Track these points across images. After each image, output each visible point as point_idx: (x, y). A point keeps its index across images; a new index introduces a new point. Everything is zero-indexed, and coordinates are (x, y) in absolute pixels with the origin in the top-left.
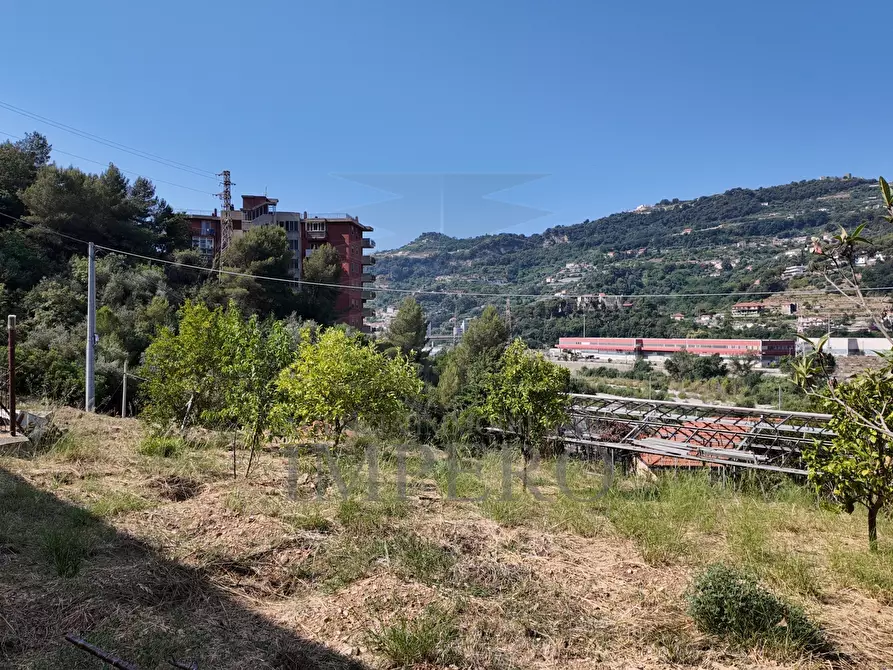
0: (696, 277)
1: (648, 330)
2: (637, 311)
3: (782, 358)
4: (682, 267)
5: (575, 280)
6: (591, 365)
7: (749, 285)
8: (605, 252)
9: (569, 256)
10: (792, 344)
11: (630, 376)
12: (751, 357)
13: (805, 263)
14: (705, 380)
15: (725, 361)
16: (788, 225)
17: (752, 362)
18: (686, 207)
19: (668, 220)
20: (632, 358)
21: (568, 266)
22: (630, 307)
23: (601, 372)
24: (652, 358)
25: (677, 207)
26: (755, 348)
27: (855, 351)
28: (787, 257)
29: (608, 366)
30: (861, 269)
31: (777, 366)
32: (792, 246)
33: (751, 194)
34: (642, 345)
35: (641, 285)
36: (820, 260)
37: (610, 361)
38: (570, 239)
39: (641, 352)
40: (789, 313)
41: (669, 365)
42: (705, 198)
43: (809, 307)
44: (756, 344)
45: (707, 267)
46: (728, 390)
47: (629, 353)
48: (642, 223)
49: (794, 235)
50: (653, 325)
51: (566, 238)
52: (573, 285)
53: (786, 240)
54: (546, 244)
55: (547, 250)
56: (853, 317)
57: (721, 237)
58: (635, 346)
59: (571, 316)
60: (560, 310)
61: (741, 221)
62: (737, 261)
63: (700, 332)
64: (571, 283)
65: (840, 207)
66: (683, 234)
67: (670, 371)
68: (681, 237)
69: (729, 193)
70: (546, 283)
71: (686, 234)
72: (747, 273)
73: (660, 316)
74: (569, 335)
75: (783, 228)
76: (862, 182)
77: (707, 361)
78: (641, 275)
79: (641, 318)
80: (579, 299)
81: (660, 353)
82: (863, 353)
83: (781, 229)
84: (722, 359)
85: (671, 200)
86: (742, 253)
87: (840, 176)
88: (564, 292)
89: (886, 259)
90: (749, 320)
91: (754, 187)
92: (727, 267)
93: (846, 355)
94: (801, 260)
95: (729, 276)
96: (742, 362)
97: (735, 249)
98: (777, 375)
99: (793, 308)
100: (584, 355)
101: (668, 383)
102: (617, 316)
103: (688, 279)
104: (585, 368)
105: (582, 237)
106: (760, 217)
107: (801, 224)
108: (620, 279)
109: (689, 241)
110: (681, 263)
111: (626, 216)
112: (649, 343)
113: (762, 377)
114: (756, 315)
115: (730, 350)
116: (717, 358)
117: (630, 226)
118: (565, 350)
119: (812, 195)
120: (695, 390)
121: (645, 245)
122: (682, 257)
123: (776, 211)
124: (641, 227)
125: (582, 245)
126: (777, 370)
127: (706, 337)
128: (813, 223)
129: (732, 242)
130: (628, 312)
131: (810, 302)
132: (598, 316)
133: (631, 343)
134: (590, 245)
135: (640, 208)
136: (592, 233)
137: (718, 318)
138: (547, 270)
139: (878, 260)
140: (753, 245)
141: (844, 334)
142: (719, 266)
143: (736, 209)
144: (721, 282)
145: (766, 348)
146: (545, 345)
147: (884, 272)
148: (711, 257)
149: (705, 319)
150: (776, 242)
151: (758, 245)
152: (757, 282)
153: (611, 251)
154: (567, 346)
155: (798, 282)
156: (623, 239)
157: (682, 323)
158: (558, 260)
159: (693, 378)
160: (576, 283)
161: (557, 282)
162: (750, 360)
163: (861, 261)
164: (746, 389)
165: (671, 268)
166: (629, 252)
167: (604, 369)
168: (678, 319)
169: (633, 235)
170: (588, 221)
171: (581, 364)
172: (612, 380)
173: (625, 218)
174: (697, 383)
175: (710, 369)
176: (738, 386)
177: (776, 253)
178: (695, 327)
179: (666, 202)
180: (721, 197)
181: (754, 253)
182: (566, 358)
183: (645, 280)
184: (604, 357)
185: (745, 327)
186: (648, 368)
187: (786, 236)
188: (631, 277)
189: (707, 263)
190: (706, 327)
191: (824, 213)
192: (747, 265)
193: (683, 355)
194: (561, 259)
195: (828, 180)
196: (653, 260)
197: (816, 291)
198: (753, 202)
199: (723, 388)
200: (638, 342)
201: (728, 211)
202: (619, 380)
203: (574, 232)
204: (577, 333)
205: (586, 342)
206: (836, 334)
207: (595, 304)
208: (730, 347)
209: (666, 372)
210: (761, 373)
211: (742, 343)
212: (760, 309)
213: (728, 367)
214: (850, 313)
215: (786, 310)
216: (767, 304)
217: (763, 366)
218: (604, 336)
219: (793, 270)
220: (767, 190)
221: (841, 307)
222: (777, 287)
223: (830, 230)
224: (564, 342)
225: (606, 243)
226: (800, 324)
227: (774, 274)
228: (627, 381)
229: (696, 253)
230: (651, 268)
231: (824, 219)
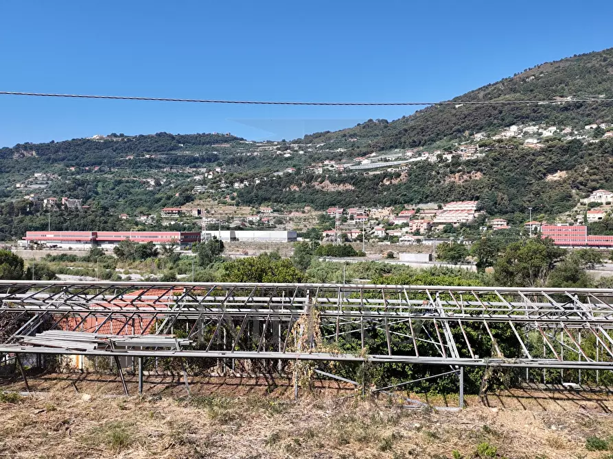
0: (137, 190)
1: (102, 225)
2: (93, 212)
3: (192, 244)
4: (127, 182)
5: (43, 186)
6: (54, 253)
7: (172, 197)
8: (68, 166)
9: (37, 168)
10: (199, 234)
11: (87, 259)
12: (174, 243)
13: (206, 185)
14: (143, 260)
15: (157, 246)
16: (196, 160)
17: (175, 247)
18: (129, 140)
19: (116, 148)
20: (89, 246)
21: (36, 175)
22: (88, 209)
23: (63, 258)
24: (104, 246)
25: (123, 140)
26: (176, 237)
27: (234, 239)
28: (195, 180)
29: (69, 253)
30: (237, 189)
31: (190, 249)
32: (198, 174)
33: (173, 138)
34: (97, 236)
35: (97, 193)
36: (214, 183)
37: (70, 249)
38: (38, 154)
39: (96, 242)
40: (197, 215)
41: (117, 250)
42: (143, 136)
43: (208, 212)
44: (177, 235)
45: (144, 183)
46: (159, 267)
47: (86, 243)
48: (97, 148)
49: (199, 167)
50: (106, 222)
51: (34, 153)
52: (41, 190)
53: (195, 169)
54: (16, 156)
55: (17, 161)
56: (232, 218)
57: (153, 164)
58: (91, 237)
59: (38, 214)
60: (28, 209)
61: (167, 154)
62: (165, 180)
63: (140, 227)
64: (39, 189)
65: (225, 152)
66: (127, 159)
67: (118, 255)
68: (126, 161)
69: (159, 135)
70: (16, 188)
71: (130, 159)
72: (171, 188)
73: (112, 216)
74: (36, 229)
75: (192, 162)
76: (236, 139)
77: (144, 247)
78: (97, 186)
79: (96, 217)
80: (45, 201)
81: (111, 242)
82: (238, 240)
83: (191, 162)
84: (155, 245)
85: (118, 134)
86: (167, 176)
87: (225, 133)
88: (32, 195)
89: (249, 185)
90: (172, 219)
91: (174, 133)
92: (158, 184)
93: (229, 241)
94: (203, 182)
95: (159, 190)
96: (168, 247)
97: (163, 172)
98: (189, 255)
99: (199, 212)
100: (49, 245)
101: (116, 264)
102: (78, 215)
103: (132, 190)
104: (49, 255)
105: (48, 154)
106: (179, 153)
107: (203, 161)
108: (80, 188)
109: (131, 164)
110: (127, 179)
111: (85, 142)
112: (102, 235)
113: (180, 257)
114: (177, 216)
115: (161, 239)
116: (151, 244)
117: (88, 149)
118: (32, 241)
119: (208, 143)
120: (135, 268)
121: (100, 164)
122: (127, 174)
123: (188, 151)
124: (96, 151)
125: (49, 159)
126: (190, 251)
127: (144, 230)
128: (210, 160)
129: (161, 167)
130: (86, 212)
131: (209, 209)
132: (61, 215)
133: (88, 235)
134: (55, 161)
135: (95, 137)
136: (57, 151)
137: (151, 218)
138: (17, 177)
139: (245, 185)
140: (174, 171)
141: (228, 229)
142: (152, 183)
143: (163, 146)
144: (154, 194)
145: (183, 237)
146: (13, 238)
147: (249, 193)
148: (147, 176)
149: (143, 218)
150: (188, 170)
151: (178, 171)
152: (177, 195)
153: (73, 166)
154: (33, 238)
155: (202, 196)
156: (83, 158)
157: (127, 221)
158: (27, 169)
159: (134, 259)
160: (43, 189)
161: (26, 187)
162: (173, 245)
163: (236, 185)
164: (170, 265)
165: (120, 182)
166: (87, 168)
167: (65, 255)
168: (124, 218)
169: (90, 156)
170: (53, 142)
171: (45, 252)
172: (72, 264)
173: (84, 143)
174: (137, 262)
175: (147, 252)
176: (165, 263)
177: (188, 177)
178: (137, 224)
179: (115, 135)
180: (153, 137)
181: (175, 176)
182: (32, 248)
183: (99, 190)
184: (66, 246)
185: (170, 224)
186: (101, 253)
187: (195, 167)
188: (89, 186)
189: (144, 180)
190: (144, 224)
191: (216, 155)
192: (170, 183)
193: (128, 243)
194: (30, 169)
195: (218, 135)
196: (106, 176)
197: (212, 202)
198: (174, 143)
199: (155, 265)
200: (93, 234)
201: (158, 147)
202: (77, 263)
203: (41, 149)
204: (43, 228)
205: (50, 235)
206: (224, 228)
207: (59, 206)
208: (160, 237)
209: (115, 256)
210: (180, 253)
211: (167, 234)
212: (179, 212)
213: (159, 250)
214: (231, 216)
215: (195, 213)
216: (184, 209)
217: (181, 249)
218: (67, 229)
219: (199, 188)
220: (182, 136)
221: (226, 212)
222: (189, 199)
223: (220, 165)
224: (31, 235)
225: (69, 160)
226: (204, 222)
227: (187, 190)
228: (85, 264)
229: (137, 172)
230: (104, 181)
231: (216, 158)
